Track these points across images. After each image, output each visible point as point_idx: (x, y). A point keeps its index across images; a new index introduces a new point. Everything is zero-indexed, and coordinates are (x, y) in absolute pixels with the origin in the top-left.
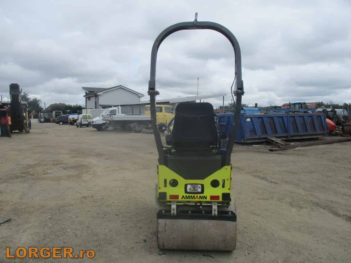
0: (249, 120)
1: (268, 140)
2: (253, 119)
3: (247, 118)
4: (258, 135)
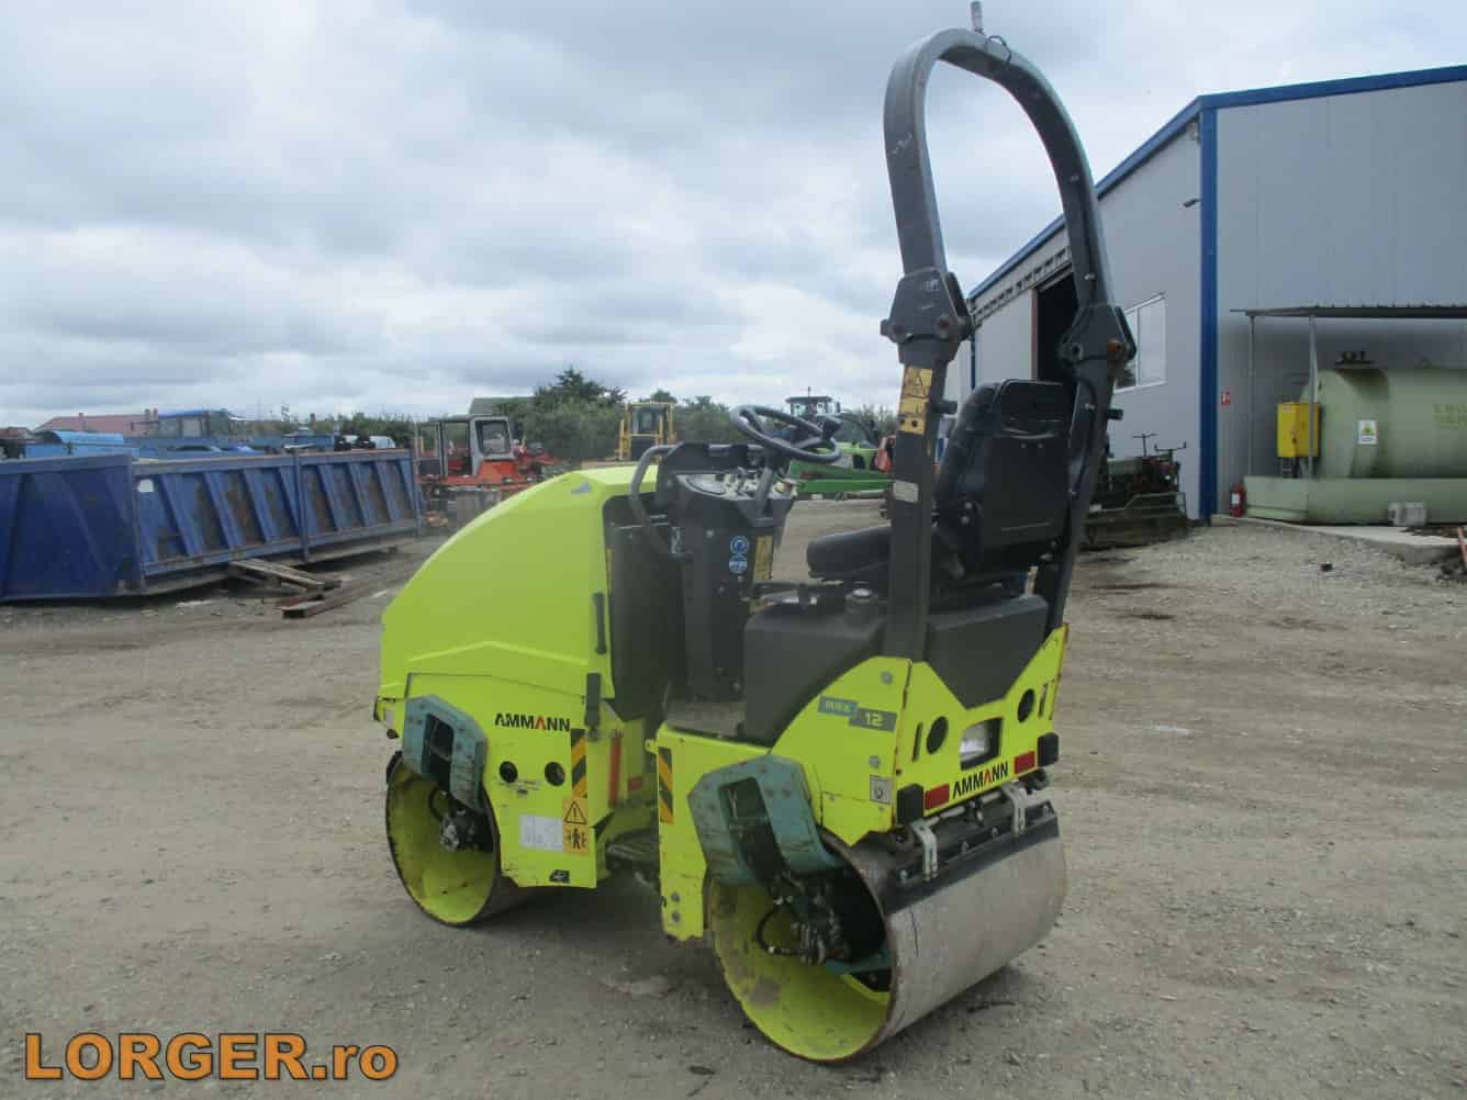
0: (146, 487)
1: (235, 573)
2: (166, 482)
3: (139, 478)
4: (192, 556)
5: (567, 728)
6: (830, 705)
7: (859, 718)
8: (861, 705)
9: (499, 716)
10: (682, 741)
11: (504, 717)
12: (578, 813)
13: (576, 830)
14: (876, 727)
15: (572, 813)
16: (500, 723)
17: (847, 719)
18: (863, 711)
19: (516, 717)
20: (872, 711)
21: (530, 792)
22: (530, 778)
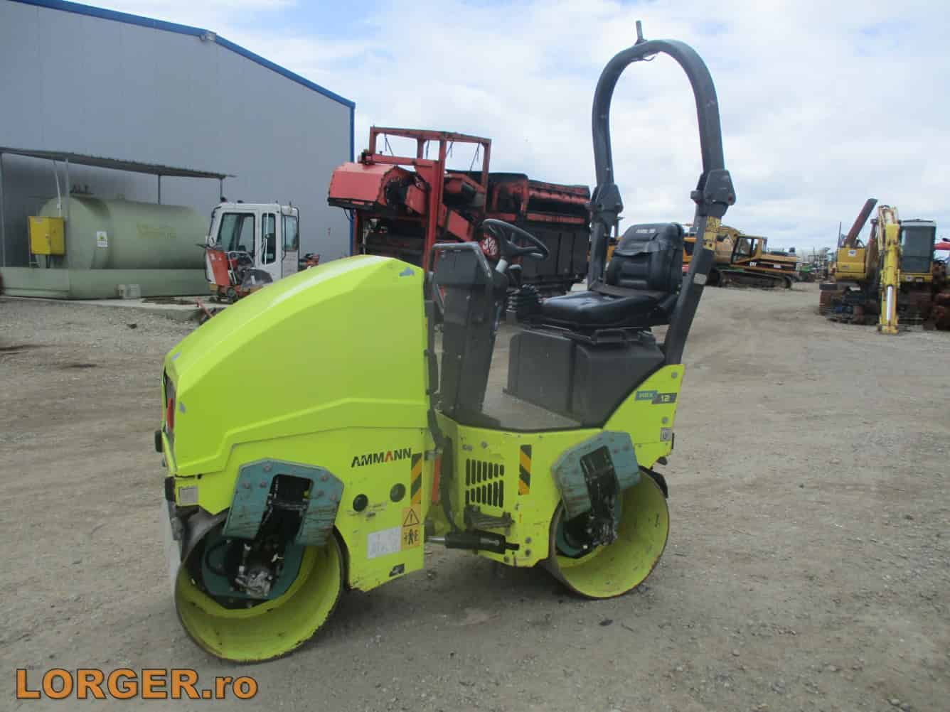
5: (409, 456)
6: (641, 396)
7: (657, 399)
8: (659, 392)
9: (356, 458)
10: (540, 437)
11: (360, 458)
12: (414, 518)
13: (411, 530)
14: (667, 402)
15: (409, 518)
16: (356, 465)
17: (651, 401)
18: (660, 395)
19: (370, 456)
20: (664, 394)
21: (377, 513)
22: (378, 502)
